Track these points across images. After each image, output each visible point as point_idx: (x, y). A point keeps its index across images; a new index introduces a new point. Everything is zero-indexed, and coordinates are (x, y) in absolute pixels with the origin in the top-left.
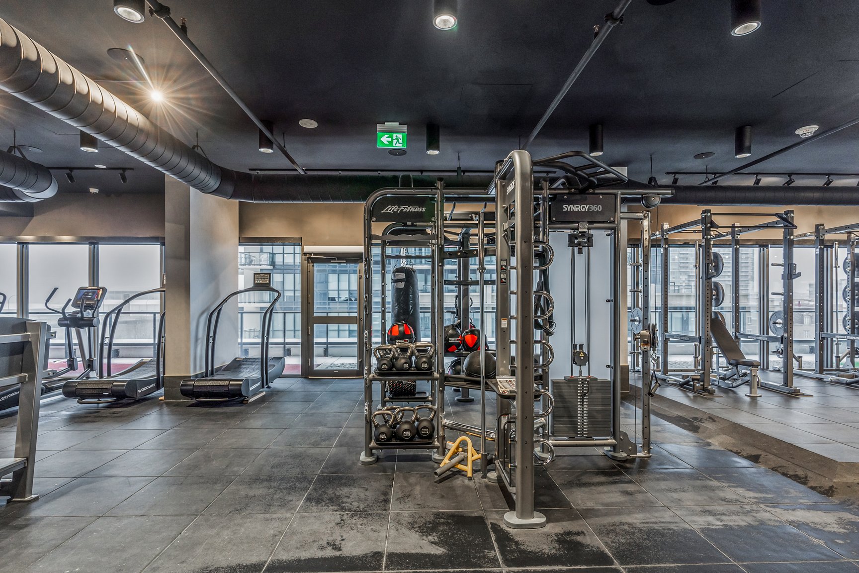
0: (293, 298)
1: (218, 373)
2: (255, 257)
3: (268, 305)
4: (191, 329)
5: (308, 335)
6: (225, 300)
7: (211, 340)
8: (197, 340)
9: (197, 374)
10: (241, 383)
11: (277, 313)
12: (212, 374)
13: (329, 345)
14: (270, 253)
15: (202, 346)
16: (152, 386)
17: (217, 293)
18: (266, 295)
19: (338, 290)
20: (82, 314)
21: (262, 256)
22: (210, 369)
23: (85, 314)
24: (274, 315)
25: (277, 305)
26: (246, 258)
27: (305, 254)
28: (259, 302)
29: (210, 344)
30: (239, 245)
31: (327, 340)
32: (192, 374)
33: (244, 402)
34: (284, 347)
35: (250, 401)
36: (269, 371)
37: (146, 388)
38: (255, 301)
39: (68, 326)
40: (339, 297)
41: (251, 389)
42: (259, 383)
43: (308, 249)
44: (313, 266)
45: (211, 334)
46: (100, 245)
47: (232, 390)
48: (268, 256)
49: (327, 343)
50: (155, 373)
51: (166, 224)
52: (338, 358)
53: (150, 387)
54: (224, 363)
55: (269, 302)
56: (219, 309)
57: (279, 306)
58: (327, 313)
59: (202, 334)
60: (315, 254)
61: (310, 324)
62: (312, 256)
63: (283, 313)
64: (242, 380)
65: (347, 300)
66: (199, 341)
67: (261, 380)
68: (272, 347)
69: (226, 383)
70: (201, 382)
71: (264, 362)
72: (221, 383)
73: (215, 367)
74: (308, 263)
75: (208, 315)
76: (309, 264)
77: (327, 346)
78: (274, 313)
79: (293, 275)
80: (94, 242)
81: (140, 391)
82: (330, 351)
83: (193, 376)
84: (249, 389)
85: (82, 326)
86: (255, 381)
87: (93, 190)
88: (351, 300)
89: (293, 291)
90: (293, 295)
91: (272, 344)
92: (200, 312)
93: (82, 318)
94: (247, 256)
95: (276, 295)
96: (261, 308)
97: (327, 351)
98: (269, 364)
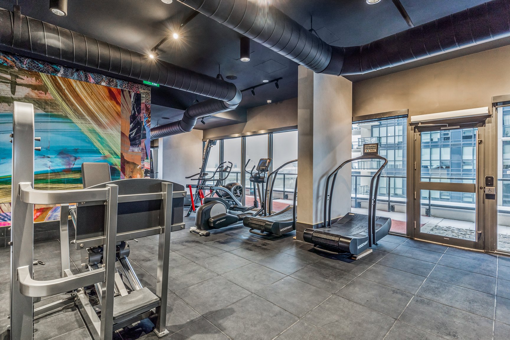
0: (394, 166)
1: (334, 225)
2: (367, 141)
3: (376, 171)
4: (314, 188)
5: (415, 199)
6: (340, 167)
7: (328, 198)
8: (318, 197)
9: (318, 224)
10: (350, 241)
11: (383, 177)
12: (329, 225)
13: (431, 207)
14: (378, 137)
15: (322, 202)
16: (290, 227)
17: (334, 160)
18: (374, 164)
19: (431, 160)
20: (259, 175)
21: (372, 140)
22: (327, 220)
23: (261, 175)
24: (381, 178)
25: (383, 171)
26: (362, 142)
27: (411, 124)
28: (370, 169)
29: (328, 202)
30: (352, 124)
31: (430, 202)
32: (314, 224)
33: (352, 258)
34: (389, 204)
35: (357, 258)
36: (376, 231)
37: (286, 228)
38: (368, 168)
39: (254, 182)
40: (431, 166)
41: (358, 248)
42: (366, 242)
43: (414, 118)
44: (420, 135)
45: (329, 193)
46: (273, 134)
47: (342, 247)
48: (377, 139)
49: (429, 205)
50: (292, 217)
51: (299, 111)
52: (441, 219)
53: (289, 228)
54: (339, 215)
55: (377, 169)
56: (335, 174)
57: (384, 172)
58: (430, 178)
59: (322, 192)
60: (422, 123)
61: (416, 189)
62: (420, 125)
63: (388, 177)
64: (350, 239)
65: (439, 168)
66: (320, 198)
67: (368, 238)
68: (379, 203)
69: (337, 239)
70: (318, 234)
71: (371, 221)
72: (333, 238)
73: (331, 219)
74: (415, 132)
75: (326, 178)
76: (415, 134)
77: (430, 208)
78: (381, 177)
79: (394, 150)
80: (271, 132)
81: (281, 230)
82: (432, 211)
83: (314, 225)
84: (357, 248)
85: (259, 182)
86: (362, 241)
87: (269, 101)
88: (442, 167)
89: (394, 162)
90: (394, 164)
91: (379, 200)
92: (321, 175)
93: (259, 177)
94: (363, 140)
95: (382, 162)
96: (372, 173)
97: (430, 212)
98: (376, 223)
